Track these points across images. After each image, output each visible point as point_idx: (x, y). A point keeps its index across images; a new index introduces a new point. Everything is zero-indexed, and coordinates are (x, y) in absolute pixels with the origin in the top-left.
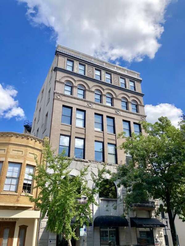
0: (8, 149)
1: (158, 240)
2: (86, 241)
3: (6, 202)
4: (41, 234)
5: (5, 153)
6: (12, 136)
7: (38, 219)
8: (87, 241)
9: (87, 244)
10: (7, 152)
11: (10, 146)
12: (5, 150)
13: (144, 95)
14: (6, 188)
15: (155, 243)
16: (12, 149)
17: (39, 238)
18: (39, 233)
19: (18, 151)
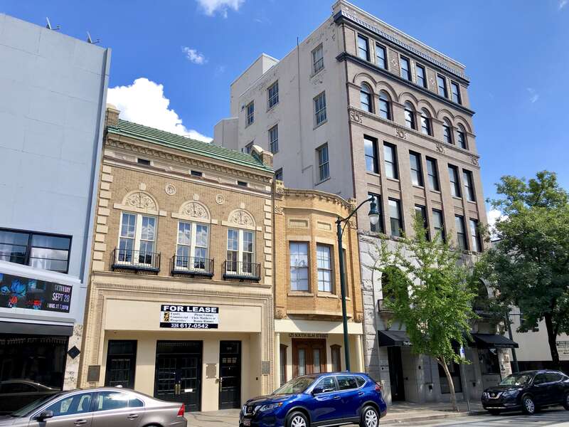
0: (311, 220)
1: (504, 366)
2: (422, 368)
3: (327, 309)
4: (369, 358)
5: (309, 227)
6: (314, 197)
7: (360, 335)
8: (424, 368)
9: (425, 372)
10: (311, 225)
11: (314, 215)
12: (306, 222)
13: (474, 113)
14: (320, 286)
15: (501, 371)
16: (317, 221)
17: (368, 364)
18: (365, 356)
19: (325, 224)
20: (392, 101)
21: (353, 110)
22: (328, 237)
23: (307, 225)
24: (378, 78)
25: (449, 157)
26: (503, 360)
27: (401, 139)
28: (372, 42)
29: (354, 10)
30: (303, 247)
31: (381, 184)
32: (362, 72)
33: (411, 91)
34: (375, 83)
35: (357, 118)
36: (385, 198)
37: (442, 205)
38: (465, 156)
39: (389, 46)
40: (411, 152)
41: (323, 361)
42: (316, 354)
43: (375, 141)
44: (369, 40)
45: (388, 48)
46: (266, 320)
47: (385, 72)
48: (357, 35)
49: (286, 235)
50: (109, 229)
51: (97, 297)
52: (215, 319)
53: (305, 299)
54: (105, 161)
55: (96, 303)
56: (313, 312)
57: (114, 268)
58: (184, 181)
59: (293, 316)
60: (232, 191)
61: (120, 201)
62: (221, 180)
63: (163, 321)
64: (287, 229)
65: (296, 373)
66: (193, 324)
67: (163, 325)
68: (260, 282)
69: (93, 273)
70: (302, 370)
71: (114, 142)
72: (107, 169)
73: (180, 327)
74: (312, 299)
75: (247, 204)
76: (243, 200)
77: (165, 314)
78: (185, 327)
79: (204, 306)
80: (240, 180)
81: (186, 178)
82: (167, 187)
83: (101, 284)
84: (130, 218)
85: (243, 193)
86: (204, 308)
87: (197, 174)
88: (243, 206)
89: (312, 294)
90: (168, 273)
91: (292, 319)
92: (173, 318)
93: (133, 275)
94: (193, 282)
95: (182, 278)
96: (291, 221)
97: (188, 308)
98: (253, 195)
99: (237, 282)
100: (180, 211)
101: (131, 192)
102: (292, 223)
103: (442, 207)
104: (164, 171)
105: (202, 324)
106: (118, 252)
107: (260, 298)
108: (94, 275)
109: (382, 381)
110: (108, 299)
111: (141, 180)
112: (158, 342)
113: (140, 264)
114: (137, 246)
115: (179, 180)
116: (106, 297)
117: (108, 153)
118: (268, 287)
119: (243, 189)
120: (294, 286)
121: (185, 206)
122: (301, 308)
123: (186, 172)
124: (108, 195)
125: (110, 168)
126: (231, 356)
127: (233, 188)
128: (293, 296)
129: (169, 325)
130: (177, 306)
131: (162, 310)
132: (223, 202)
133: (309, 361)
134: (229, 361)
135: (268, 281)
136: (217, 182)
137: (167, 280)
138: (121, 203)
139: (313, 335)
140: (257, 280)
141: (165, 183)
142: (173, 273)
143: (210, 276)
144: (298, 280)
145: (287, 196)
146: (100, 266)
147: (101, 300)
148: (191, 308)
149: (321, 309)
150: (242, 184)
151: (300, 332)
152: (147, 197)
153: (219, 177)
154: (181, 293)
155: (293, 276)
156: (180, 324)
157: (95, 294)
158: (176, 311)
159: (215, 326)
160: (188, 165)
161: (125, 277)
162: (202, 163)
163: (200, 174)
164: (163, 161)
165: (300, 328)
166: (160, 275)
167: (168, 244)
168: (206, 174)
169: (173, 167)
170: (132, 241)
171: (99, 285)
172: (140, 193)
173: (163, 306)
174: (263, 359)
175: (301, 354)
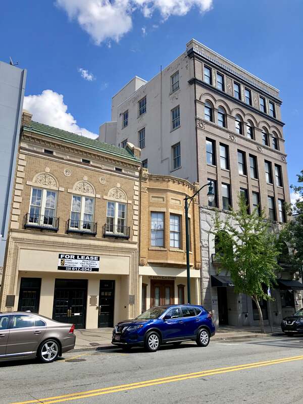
0: (167, 197)
1: (298, 303)
2: (241, 302)
3: (175, 260)
4: (204, 294)
5: (165, 202)
6: (169, 181)
7: (199, 278)
9: (243, 305)
10: (167, 201)
11: (169, 194)
12: (163, 198)
13: (284, 124)
14: (171, 244)
15: (296, 306)
16: (171, 197)
18: (201, 293)
19: (176, 200)
20: (227, 114)
21: (200, 120)
22: (178, 209)
23: (164, 201)
24: (217, 97)
25: (265, 155)
26: (297, 298)
27: (232, 141)
28: (214, 71)
29: (202, 48)
30: (161, 216)
31: (217, 173)
32: (206, 92)
33: (240, 108)
34: (215, 100)
35: (201, 125)
36: (219, 183)
37: (259, 189)
38: (276, 154)
39: (227, 74)
40: (239, 151)
41: (172, 296)
42: (167, 291)
43: (213, 142)
44: (212, 69)
45: (225, 76)
46: (133, 266)
47: (222, 93)
48: (203, 65)
49: (149, 207)
50: (23, 199)
51: (13, 247)
52: (97, 264)
53: (160, 253)
54: (21, 150)
55: (12, 251)
56: (166, 262)
57: (26, 227)
58: (77, 166)
59: (152, 264)
60: (111, 175)
61: (31, 180)
62: (103, 167)
63: (60, 265)
64: (149, 202)
65: (153, 304)
66: (81, 268)
67: (60, 268)
68: (130, 240)
69: (11, 230)
70: (157, 301)
71: (28, 137)
72: (22, 156)
73: (72, 270)
74: (166, 252)
75: (122, 184)
76: (119, 182)
77: (62, 261)
78: (75, 270)
79: (89, 255)
80: (117, 167)
81: (79, 165)
82: (65, 170)
83: (16, 238)
84: (38, 192)
85: (118, 176)
86: (90, 257)
87: (86, 162)
88: (119, 185)
89: (166, 249)
90: (64, 231)
91: (152, 266)
92: (67, 263)
93: (39, 232)
94: (82, 239)
95: (75, 235)
96: (153, 197)
97: (78, 257)
98: (126, 178)
99: (114, 239)
100: (74, 188)
101: (39, 174)
102: (154, 199)
103: (259, 191)
104: (63, 159)
105: (87, 268)
106: (29, 216)
107: (129, 251)
108: (12, 231)
109: (213, 311)
110: (21, 249)
111: (46, 165)
112: (56, 280)
113: (45, 225)
114: (43, 212)
115: (74, 166)
116: (20, 247)
117: (23, 145)
118: (135, 243)
119: (119, 173)
120: (153, 243)
121: (77, 184)
122: (158, 258)
123: (78, 160)
124: (23, 175)
125: (25, 155)
126: (108, 291)
127: (112, 173)
128: (153, 250)
129: (64, 268)
130: (70, 255)
131: (60, 257)
132: (104, 182)
133: (162, 296)
134: (106, 294)
135: (135, 239)
136: (101, 168)
137: (64, 236)
138: (32, 181)
139: (166, 277)
140: (127, 238)
141: (63, 168)
142: (68, 232)
143: (94, 235)
144: (156, 239)
145: (150, 179)
146: (16, 226)
147: (17, 249)
148: (80, 257)
149: (171, 259)
150: (118, 170)
151: (156, 275)
152: (51, 177)
153: (102, 164)
154: (73, 246)
155: (153, 236)
156: (72, 268)
157: (12, 245)
158: (70, 258)
159: (97, 270)
160: (80, 155)
161: (34, 234)
162: (90, 154)
163: (89, 162)
164: (63, 151)
165: (157, 273)
166: (59, 233)
167: (65, 211)
168: (93, 162)
169: (69, 156)
170: (39, 209)
171: (14, 239)
172: (46, 174)
173: (60, 255)
174: (130, 294)
175: (157, 291)
